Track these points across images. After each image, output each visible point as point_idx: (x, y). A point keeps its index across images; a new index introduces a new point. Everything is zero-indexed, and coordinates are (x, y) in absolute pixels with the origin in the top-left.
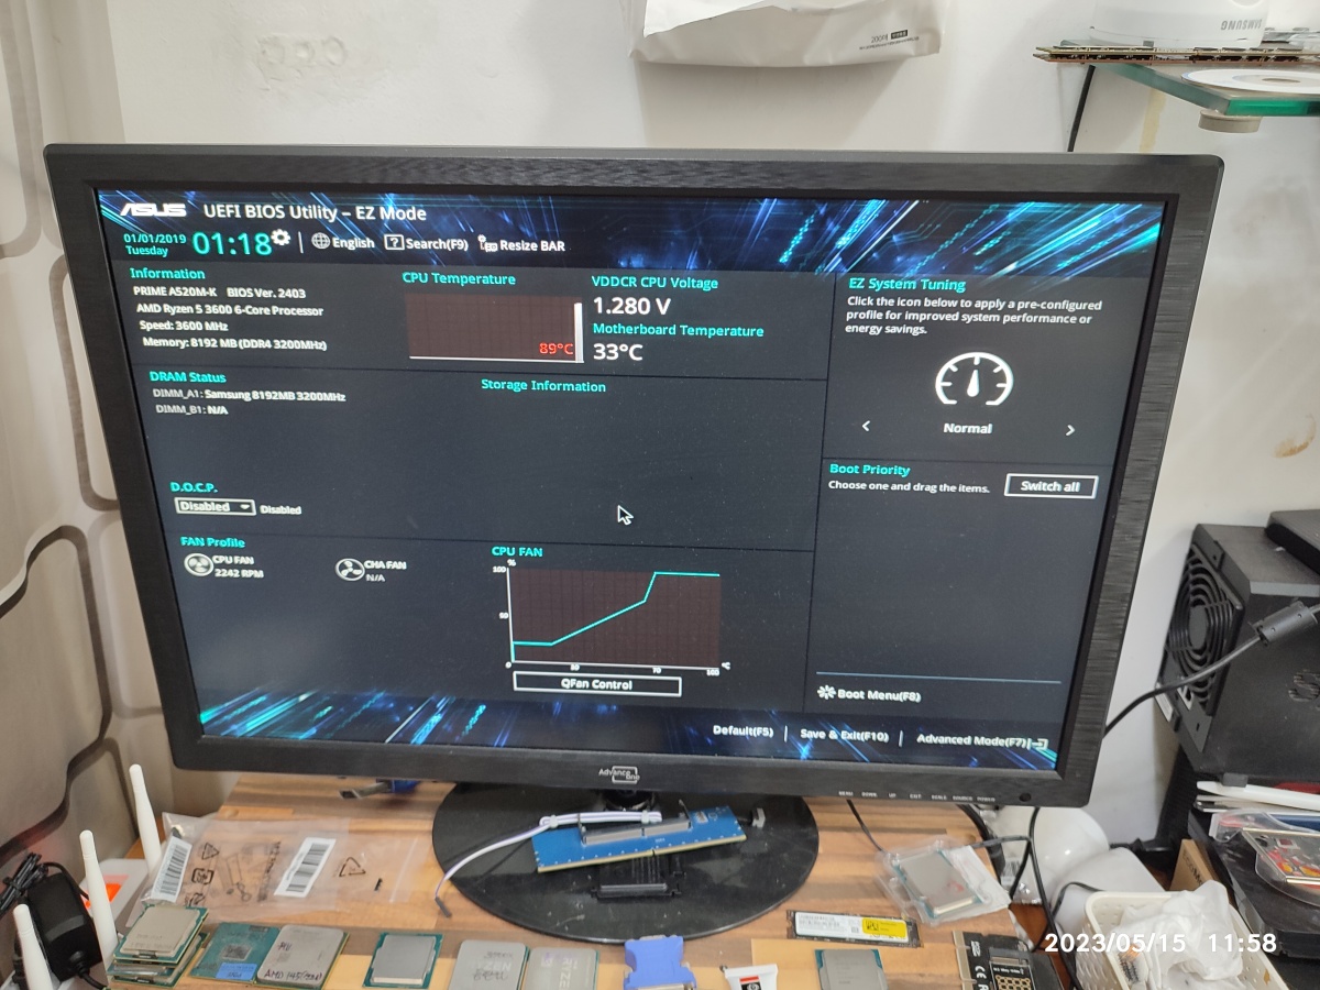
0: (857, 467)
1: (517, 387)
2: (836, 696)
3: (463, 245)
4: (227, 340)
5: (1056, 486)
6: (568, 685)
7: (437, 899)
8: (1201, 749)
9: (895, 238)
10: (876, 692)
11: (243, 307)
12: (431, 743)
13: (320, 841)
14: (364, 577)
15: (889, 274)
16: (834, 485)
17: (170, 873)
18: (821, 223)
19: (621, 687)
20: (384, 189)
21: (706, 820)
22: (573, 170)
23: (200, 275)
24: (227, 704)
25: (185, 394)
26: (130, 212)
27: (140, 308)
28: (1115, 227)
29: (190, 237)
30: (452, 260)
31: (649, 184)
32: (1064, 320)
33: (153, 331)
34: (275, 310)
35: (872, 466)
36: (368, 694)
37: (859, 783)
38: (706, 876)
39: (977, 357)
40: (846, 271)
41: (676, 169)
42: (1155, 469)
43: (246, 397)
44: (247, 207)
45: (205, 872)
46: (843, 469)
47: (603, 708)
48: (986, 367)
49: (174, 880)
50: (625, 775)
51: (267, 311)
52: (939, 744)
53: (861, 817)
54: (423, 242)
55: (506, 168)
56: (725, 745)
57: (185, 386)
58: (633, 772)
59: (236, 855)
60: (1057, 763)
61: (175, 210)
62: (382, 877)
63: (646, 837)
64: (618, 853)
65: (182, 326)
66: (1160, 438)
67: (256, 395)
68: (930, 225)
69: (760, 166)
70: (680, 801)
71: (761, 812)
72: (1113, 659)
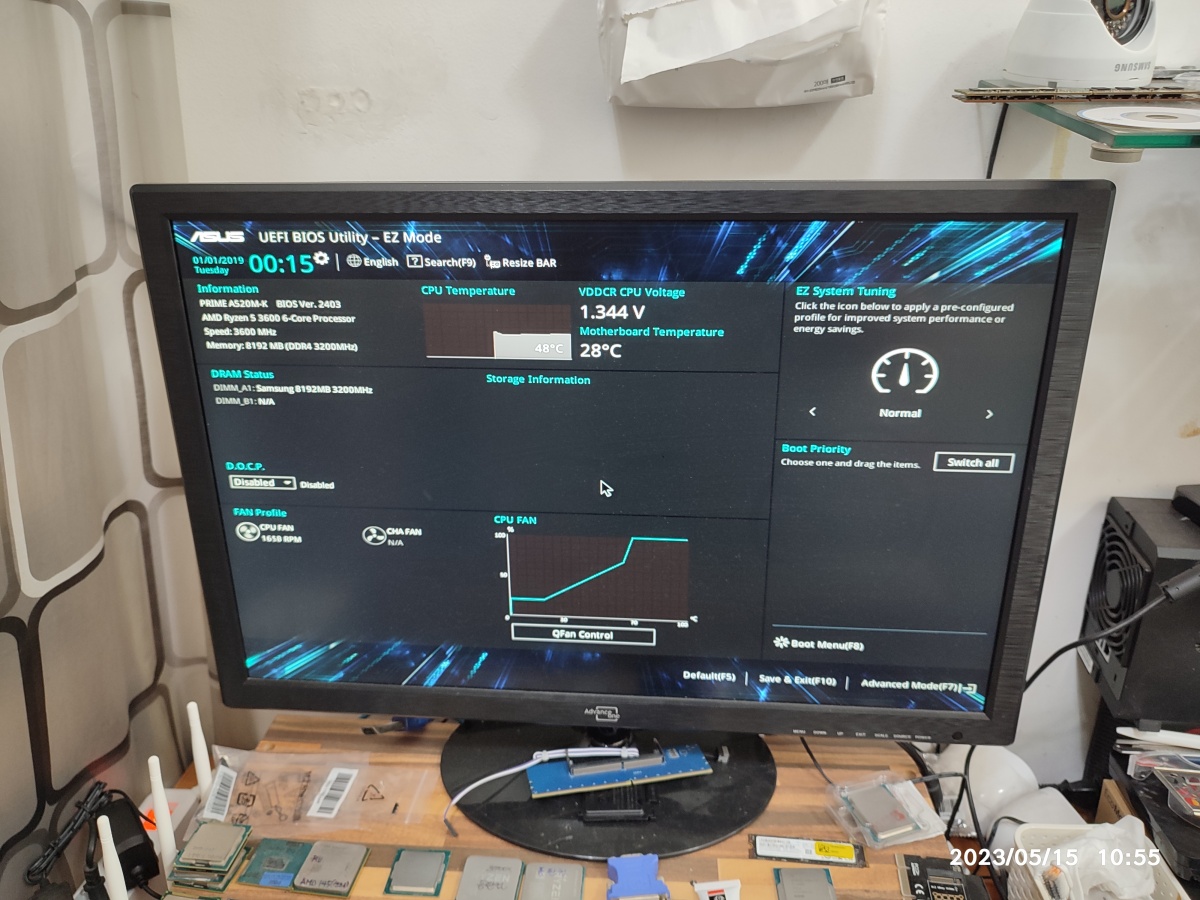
0: (805, 447)
1: (516, 381)
2: (790, 646)
3: (471, 263)
4: (276, 344)
5: (978, 463)
6: (558, 634)
7: (446, 821)
8: (1118, 697)
9: (835, 253)
10: (825, 642)
11: (289, 316)
12: (440, 686)
13: (345, 771)
14: (386, 542)
15: (830, 283)
16: (785, 462)
17: (219, 796)
18: (772, 240)
19: (604, 637)
20: (407, 217)
21: (677, 756)
22: (563, 201)
23: (255, 289)
24: (269, 651)
25: (240, 389)
26: (198, 239)
27: (205, 317)
28: (1023, 242)
29: (247, 259)
30: (463, 276)
31: (626, 211)
32: (981, 320)
33: (215, 336)
34: (316, 318)
35: (819, 445)
36: (388, 642)
37: (810, 722)
38: (677, 804)
39: (907, 352)
40: (793, 281)
41: (650, 198)
42: (1063, 447)
43: (290, 390)
44: (294, 233)
45: (248, 797)
46: (794, 449)
47: (588, 656)
48: (915, 361)
49: (222, 802)
50: (607, 714)
51: (309, 319)
52: (880, 688)
53: (815, 755)
54: (439, 261)
55: (508, 199)
56: (694, 688)
57: (240, 382)
58: (614, 712)
59: (274, 782)
60: (985, 705)
61: (236, 237)
62: (398, 802)
63: (625, 769)
64: (600, 783)
65: (239, 332)
66: (1068, 420)
67: (298, 389)
68: (865, 242)
69: (719, 194)
70: (655, 740)
71: (725, 749)
72: (1031, 613)
